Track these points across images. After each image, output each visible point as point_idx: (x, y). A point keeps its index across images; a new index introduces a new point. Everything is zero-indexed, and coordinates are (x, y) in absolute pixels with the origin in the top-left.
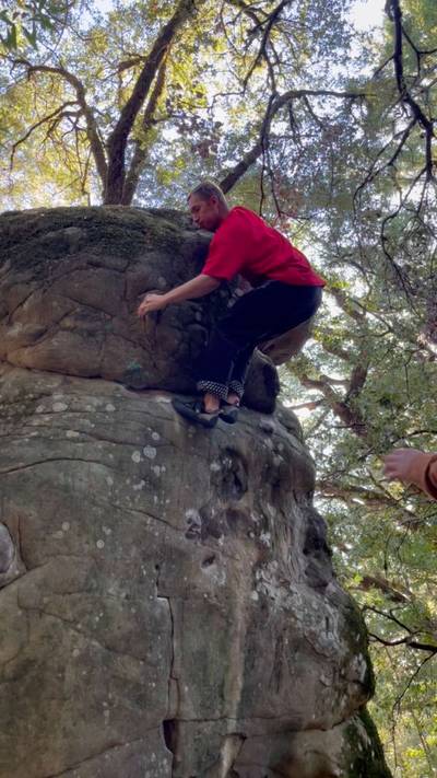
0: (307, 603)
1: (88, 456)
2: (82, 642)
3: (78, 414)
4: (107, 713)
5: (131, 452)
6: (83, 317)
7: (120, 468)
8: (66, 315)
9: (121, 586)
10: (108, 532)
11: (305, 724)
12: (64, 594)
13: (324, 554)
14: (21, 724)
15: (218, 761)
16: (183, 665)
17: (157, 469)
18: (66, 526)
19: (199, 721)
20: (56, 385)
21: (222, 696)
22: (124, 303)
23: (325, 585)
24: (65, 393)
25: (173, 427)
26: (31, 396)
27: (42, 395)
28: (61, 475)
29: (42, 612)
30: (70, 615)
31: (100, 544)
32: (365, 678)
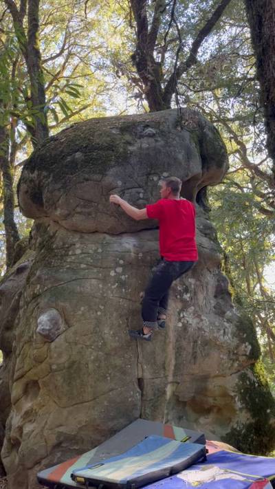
0: (212, 323)
1: (90, 276)
2: (95, 354)
3: (86, 255)
4: (109, 378)
5: (110, 272)
6: (84, 206)
7: (105, 280)
8: (77, 206)
9: (111, 329)
10: (102, 308)
11: (212, 375)
12: (84, 336)
13: (226, 297)
14: (74, 383)
15: (164, 393)
16: (143, 358)
17: (123, 277)
18: (82, 309)
19: (153, 379)
20: (77, 239)
21: (164, 368)
22: (103, 197)
23: (224, 313)
24: (81, 244)
25: (130, 255)
26: (67, 246)
27: (71, 245)
28: (78, 287)
29: (76, 344)
30: (88, 343)
31: (99, 313)
32: (250, 353)
